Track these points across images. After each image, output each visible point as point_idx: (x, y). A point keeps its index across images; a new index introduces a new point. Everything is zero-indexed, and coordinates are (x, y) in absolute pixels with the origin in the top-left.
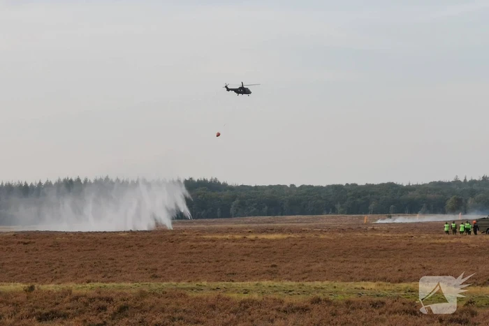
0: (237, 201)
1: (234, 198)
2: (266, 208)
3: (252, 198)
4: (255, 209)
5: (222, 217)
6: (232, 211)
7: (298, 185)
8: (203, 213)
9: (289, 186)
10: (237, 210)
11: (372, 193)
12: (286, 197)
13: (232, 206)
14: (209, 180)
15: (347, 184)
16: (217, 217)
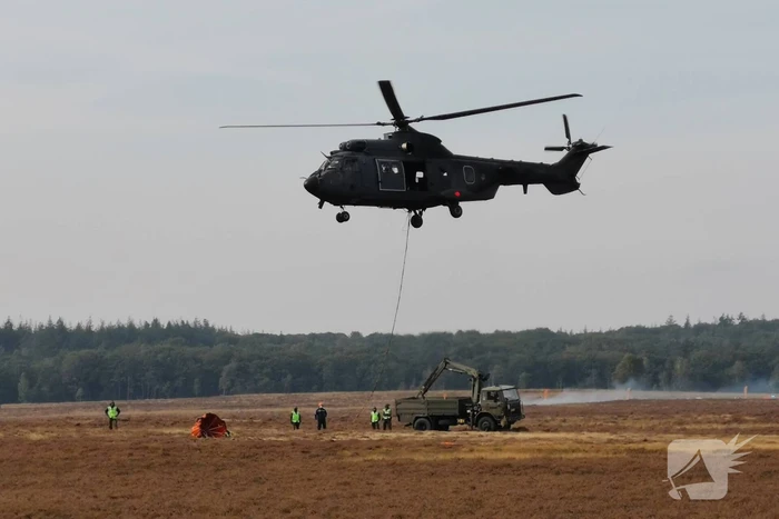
0: (233, 364)
1: (227, 359)
2: (289, 377)
3: (260, 358)
4: (267, 379)
5: (201, 395)
6: (223, 382)
7: (365, 334)
8: (164, 388)
9: (348, 334)
10: (233, 381)
11: (496, 350)
12: (330, 356)
13: (224, 374)
14: (191, 323)
15: (460, 332)
16: (193, 396)
